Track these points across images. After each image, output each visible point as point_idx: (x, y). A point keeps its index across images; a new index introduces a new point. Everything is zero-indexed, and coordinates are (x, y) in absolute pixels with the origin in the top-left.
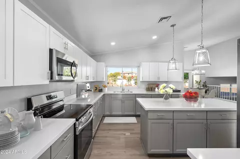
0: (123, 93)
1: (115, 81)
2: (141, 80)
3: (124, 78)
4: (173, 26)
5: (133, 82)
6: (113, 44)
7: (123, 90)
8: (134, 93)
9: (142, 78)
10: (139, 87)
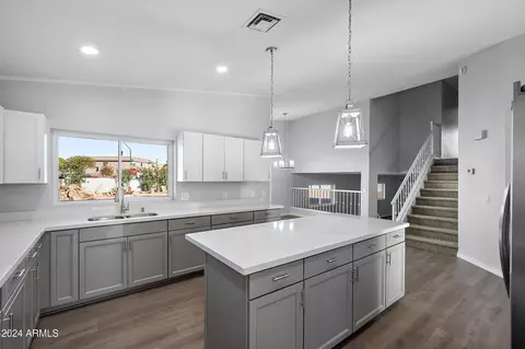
0: (126, 220)
1: (76, 181)
2: (181, 179)
3: (106, 172)
4: (271, 49)
5: (135, 184)
6: (89, 51)
7: (123, 209)
8: (162, 215)
9: (185, 173)
10: (173, 199)
